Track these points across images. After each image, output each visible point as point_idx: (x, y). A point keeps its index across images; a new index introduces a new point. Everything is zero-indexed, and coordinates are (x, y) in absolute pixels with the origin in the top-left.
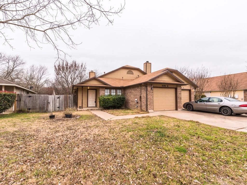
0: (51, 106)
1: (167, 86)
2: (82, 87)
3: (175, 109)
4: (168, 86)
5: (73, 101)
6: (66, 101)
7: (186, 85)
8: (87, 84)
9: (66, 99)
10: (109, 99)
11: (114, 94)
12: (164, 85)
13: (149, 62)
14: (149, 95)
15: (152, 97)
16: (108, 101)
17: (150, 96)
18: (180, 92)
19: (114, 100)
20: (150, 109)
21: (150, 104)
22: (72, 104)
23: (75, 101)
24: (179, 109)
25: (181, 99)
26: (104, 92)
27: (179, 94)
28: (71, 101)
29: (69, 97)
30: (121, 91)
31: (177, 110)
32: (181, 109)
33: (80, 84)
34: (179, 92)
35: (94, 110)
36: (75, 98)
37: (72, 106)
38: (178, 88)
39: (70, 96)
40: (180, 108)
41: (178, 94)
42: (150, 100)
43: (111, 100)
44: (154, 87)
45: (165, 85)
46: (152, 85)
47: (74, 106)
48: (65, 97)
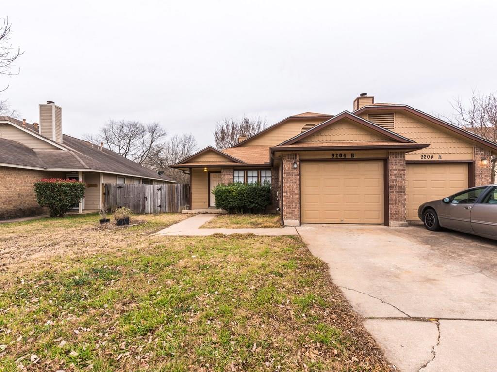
0: (149, 203)
1: (348, 157)
2: (191, 168)
3: (382, 221)
4: (352, 155)
5: (183, 195)
6: (172, 196)
7: (421, 148)
8: (197, 162)
9: (171, 192)
10: (229, 193)
11: (242, 180)
12: (339, 152)
13: (368, 96)
14: (287, 182)
15: (294, 187)
16: (227, 196)
17: (288, 184)
18: (399, 170)
19: (240, 193)
20: (290, 218)
21: (290, 206)
22: (180, 201)
23: (186, 196)
24: (391, 223)
25: (402, 190)
26: (230, 177)
27: (393, 177)
28: (179, 195)
29: (175, 187)
30: (272, 174)
31: (388, 225)
32: (403, 222)
33: (183, 163)
34: (395, 172)
35: (211, 213)
36: (187, 189)
37: (181, 205)
38: (392, 159)
39: (177, 186)
40: (396, 220)
41: (391, 177)
42: (289, 194)
43: (234, 194)
44: (302, 161)
45: (343, 152)
46: (295, 155)
47: (184, 205)
48: (169, 187)
